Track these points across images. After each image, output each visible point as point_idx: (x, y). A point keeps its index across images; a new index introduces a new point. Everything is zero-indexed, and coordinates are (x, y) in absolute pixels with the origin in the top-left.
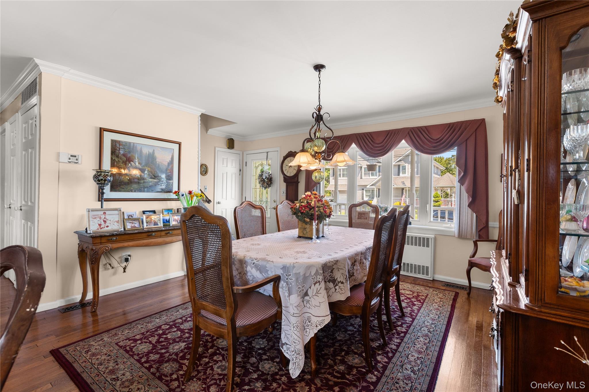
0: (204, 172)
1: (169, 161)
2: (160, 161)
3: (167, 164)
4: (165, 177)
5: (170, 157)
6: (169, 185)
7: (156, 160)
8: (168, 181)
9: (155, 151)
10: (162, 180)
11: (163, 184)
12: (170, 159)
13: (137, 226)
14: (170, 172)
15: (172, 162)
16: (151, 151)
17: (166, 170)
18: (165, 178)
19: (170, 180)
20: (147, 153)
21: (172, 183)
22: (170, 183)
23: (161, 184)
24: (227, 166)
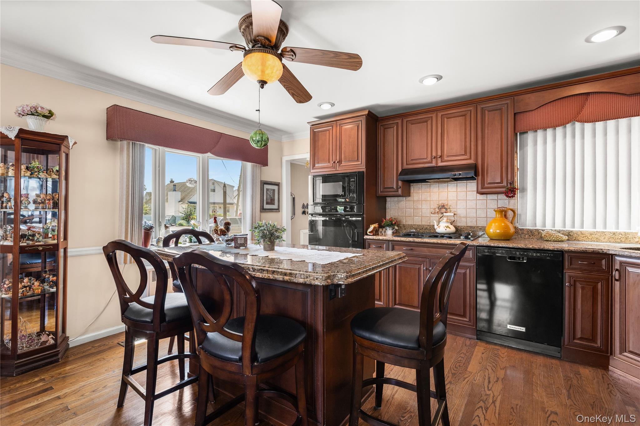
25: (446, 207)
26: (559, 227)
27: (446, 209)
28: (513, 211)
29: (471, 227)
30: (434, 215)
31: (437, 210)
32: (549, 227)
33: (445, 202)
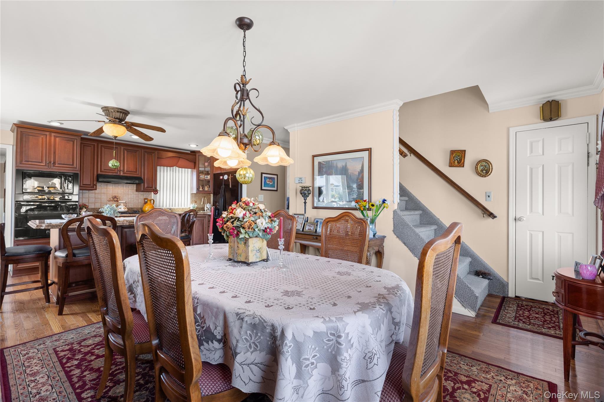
0: (484, 172)
1: (359, 170)
2: (351, 172)
3: (357, 174)
4: (356, 186)
5: (361, 166)
6: (360, 194)
7: (348, 171)
8: (359, 190)
9: (347, 164)
10: (354, 189)
11: (354, 193)
12: (360, 168)
13: (312, 229)
14: (361, 181)
15: (362, 171)
16: (344, 164)
17: (357, 180)
18: (356, 188)
19: (360, 189)
20: (341, 167)
21: (363, 192)
22: (361, 192)
23: (353, 193)
24: (543, 154)
25: (117, 197)
26: (168, 207)
27: (117, 199)
28: (153, 200)
29: (131, 208)
30: (110, 202)
31: (112, 199)
32: (165, 207)
33: (116, 195)
